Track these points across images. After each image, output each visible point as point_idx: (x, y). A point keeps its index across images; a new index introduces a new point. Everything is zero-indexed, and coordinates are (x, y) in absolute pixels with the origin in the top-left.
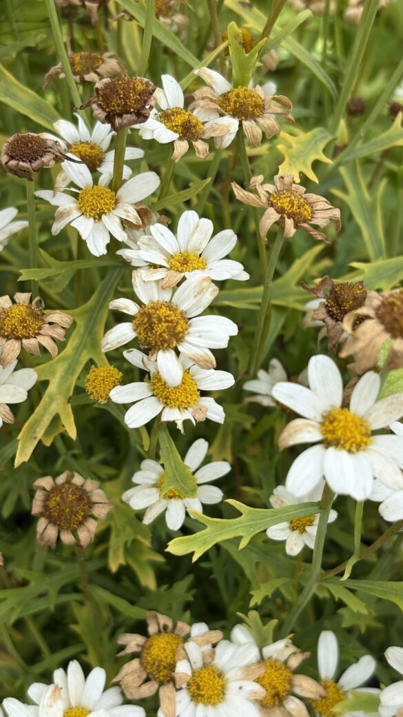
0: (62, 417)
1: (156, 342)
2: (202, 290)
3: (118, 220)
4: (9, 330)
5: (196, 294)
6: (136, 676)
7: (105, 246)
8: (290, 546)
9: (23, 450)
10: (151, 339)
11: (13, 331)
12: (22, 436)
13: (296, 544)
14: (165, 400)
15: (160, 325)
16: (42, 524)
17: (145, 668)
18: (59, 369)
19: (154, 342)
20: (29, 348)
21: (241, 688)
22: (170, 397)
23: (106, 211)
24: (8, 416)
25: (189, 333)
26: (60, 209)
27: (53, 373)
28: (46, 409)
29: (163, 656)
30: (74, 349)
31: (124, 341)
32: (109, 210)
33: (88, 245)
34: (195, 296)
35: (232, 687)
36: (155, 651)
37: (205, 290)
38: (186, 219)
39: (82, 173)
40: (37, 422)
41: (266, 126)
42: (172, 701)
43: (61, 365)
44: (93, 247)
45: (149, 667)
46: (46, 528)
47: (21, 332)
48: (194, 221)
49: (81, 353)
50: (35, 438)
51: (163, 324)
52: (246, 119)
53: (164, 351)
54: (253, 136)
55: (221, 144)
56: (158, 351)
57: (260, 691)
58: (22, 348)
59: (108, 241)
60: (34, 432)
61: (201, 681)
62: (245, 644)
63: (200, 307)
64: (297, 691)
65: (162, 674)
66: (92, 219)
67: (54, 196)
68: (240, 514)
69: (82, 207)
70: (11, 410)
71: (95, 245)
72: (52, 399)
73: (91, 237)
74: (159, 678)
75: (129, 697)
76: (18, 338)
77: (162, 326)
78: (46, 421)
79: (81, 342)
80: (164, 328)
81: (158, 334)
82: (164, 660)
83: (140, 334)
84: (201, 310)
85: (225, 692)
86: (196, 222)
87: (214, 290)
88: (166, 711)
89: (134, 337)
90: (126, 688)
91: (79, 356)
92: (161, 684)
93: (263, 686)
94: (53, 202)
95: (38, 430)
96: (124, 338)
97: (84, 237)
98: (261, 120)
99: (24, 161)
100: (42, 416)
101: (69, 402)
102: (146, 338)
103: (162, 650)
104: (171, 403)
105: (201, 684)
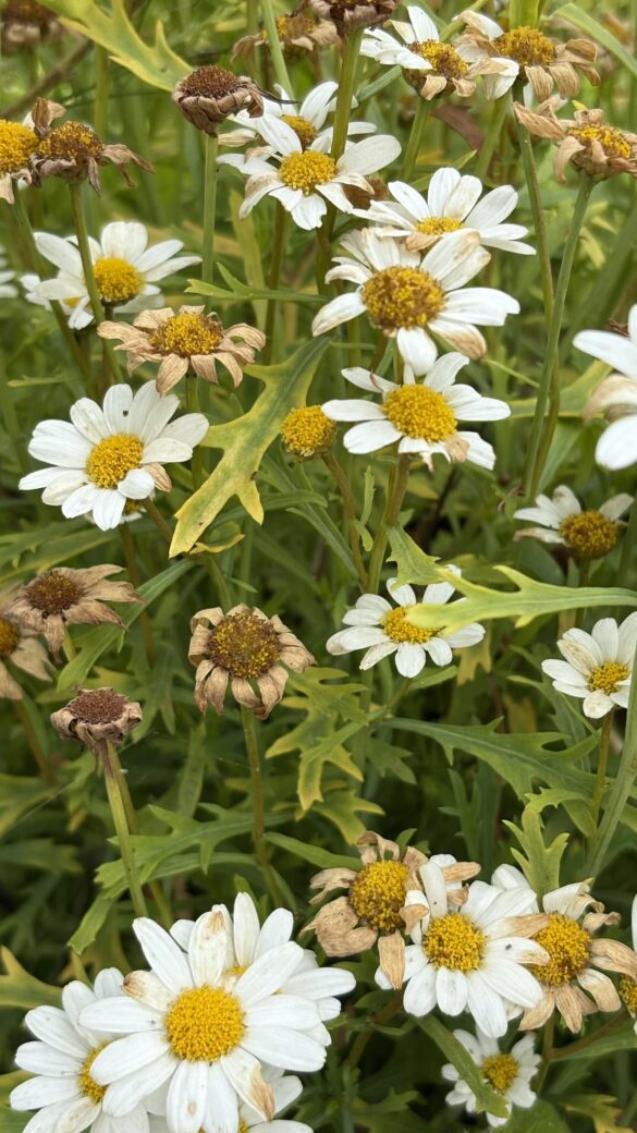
0: (243, 499)
1: (396, 314)
2: (467, 249)
3: (339, 187)
4: (172, 343)
5: (456, 255)
6: (341, 918)
7: (319, 217)
8: (590, 705)
9: (182, 535)
10: (389, 310)
11: (177, 343)
12: (183, 515)
13: (599, 704)
14: (404, 427)
15: (403, 290)
16: (204, 668)
17: (356, 910)
18: (239, 437)
19: (393, 314)
20: (201, 368)
21: (509, 947)
22: (413, 421)
23: (322, 180)
24: (161, 479)
25: (445, 309)
26: (253, 179)
27: (230, 440)
28: (218, 486)
29: (385, 887)
30: (261, 416)
31: (348, 315)
32: (326, 180)
33: (295, 218)
34: (456, 258)
35: (495, 947)
36: (373, 879)
37: (470, 250)
38: (441, 179)
39: (286, 138)
40: (204, 503)
41: (559, 74)
42: (399, 957)
43: (242, 431)
44: (302, 218)
45: (362, 906)
46: (209, 674)
47: (188, 346)
48: (453, 180)
49: (272, 421)
50: (201, 524)
51: (407, 287)
52: (530, 64)
53: (407, 328)
54: (541, 83)
55: (493, 91)
56: (398, 328)
57: (542, 956)
58: (190, 367)
59: (324, 211)
60: (200, 516)
61: (444, 933)
62: (514, 889)
63: (462, 276)
64: (599, 962)
65: (383, 915)
66: (300, 192)
67: (245, 161)
68: (517, 589)
69: (286, 176)
70: (167, 472)
71: (304, 216)
72: (227, 475)
73: (298, 209)
74: (378, 924)
75: (329, 952)
76: (183, 355)
77: (407, 290)
78: (218, 503)
79: (272, 410)
80: (408, 293)
81: (399, 300)
82: (387, 892)
83: (372, 305)
84: (464, 280)
85: (483, 956)
86: (457, 181)
87: (484, 256)
88: (389, 972)
89: (362, 311)
90: (324, 938)
91: (270, 424)
92: (381, 933)
93: (545, 946)
94: (244, 169)
95: (205, 514)
96: (347, 312)
97: (288, 208)
98: (552, 69)
99: (206, 96)
100: (213, 496)
101: (252, 479)
102: (381, 310)
103: (384, 879)
104: (414, 430)
105: (443, 937)
